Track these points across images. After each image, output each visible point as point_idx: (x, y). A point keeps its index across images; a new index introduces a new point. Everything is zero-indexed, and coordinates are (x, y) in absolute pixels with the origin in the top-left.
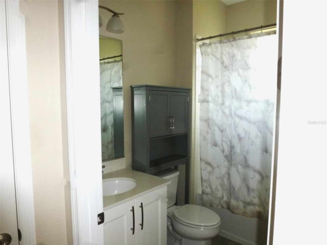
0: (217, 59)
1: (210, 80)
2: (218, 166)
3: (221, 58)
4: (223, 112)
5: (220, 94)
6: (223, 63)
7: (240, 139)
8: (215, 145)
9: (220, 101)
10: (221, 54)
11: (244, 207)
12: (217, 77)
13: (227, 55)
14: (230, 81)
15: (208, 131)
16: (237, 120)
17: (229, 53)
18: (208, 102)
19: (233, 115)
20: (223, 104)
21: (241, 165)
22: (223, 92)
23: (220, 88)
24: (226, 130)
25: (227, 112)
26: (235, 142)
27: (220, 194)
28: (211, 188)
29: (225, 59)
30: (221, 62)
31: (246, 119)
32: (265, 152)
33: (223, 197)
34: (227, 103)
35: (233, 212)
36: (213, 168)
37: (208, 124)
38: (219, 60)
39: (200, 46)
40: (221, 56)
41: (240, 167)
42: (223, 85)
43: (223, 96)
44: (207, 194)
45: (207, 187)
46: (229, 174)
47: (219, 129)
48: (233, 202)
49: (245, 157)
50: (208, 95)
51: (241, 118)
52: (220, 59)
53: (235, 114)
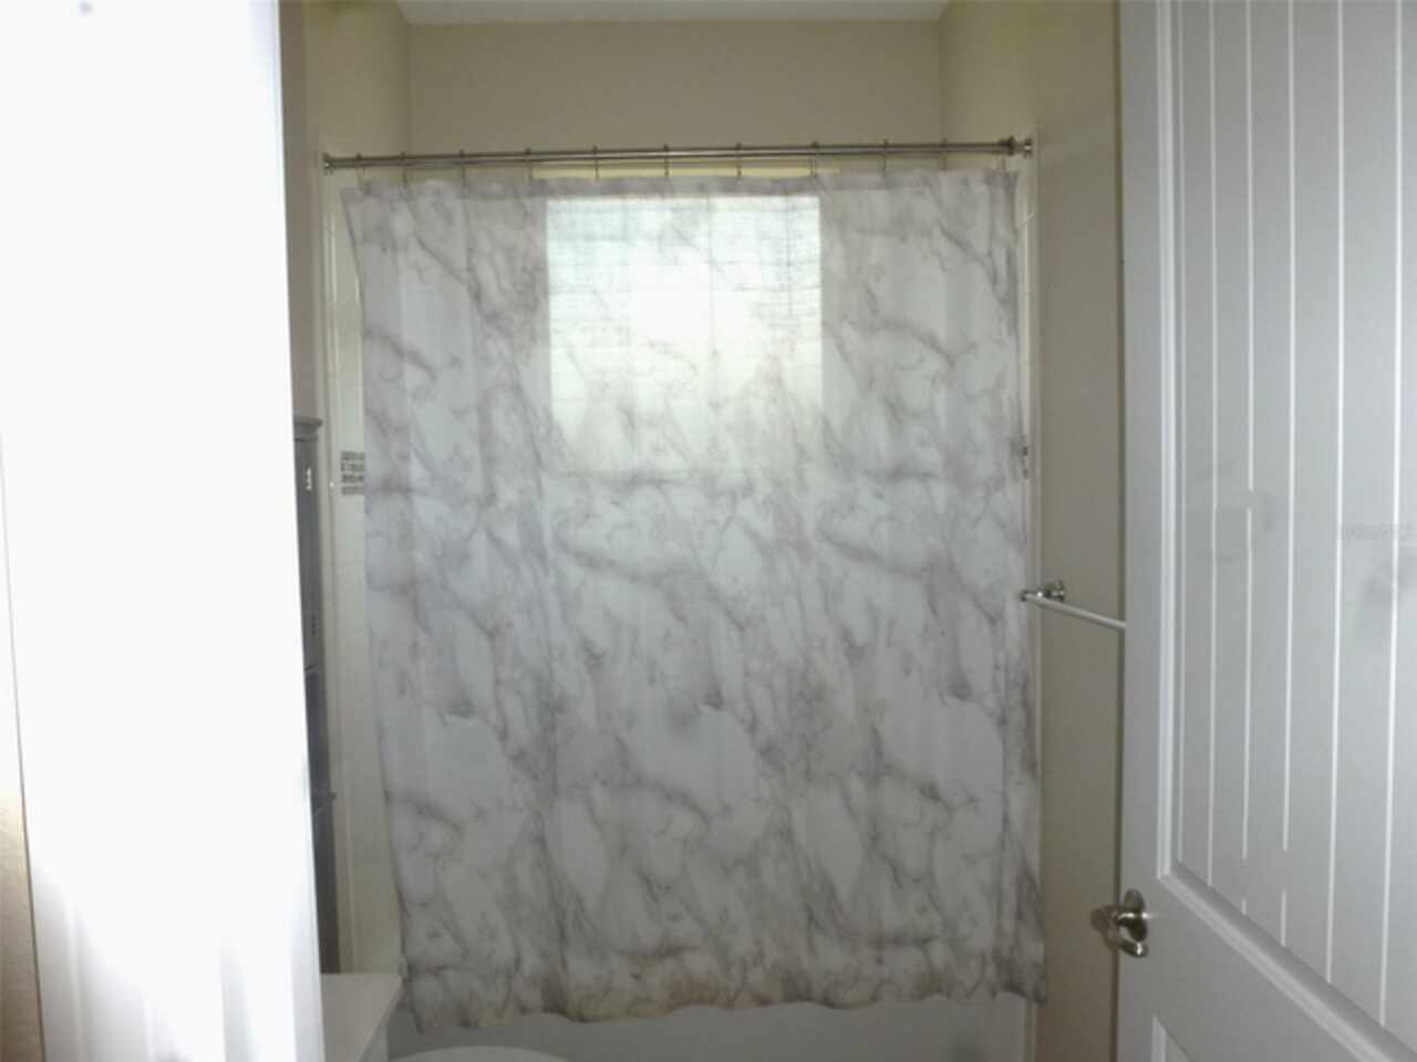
0: (450, 270)
1: (413, 377)
2: (481, 814)
3: (470, 269)
4: (496, 542)
5: (472, 450)
6: (477, 296)
7: (594, 659)
8: (463, 707)
9: (474, 483)
10: (470, 251)
11: (636, 977)
12: (455, 362)
13: (500, 258)
14: (517, 389)
15: (415, 645)
16: (575, 573)
17: (510, 252)
18: (406, 490)
19: (551, 553)
20: (490, 498)
21: (603, 783)
22: (486, 437)
23: (472, 420)
24: (510, 625)
25: (511, 536)
26: (569, 677)
27: (503, 953)
28: (457, 936)
29: (487, 275)
30: (470, 288)
31: (612, 564)
32: (709, 703)
33: (518, 962)
34: (508, 495)
35: (582, 1019)
36: (457, 828)
37: (415, 605)
38: (458, 278)
39: (346, 198)
40: (469, 261)
41: (599, 794)
42: (484, 409)
43: (489, 461)
44: (438, 970)
45: (434, 935)
46: (541, 841)
47: (479, 625)
48: (581, 972)
49: (619, 740)
50: (405, 458)
51: (592, 562)
52: (465, 275)
53: (562, 545)
